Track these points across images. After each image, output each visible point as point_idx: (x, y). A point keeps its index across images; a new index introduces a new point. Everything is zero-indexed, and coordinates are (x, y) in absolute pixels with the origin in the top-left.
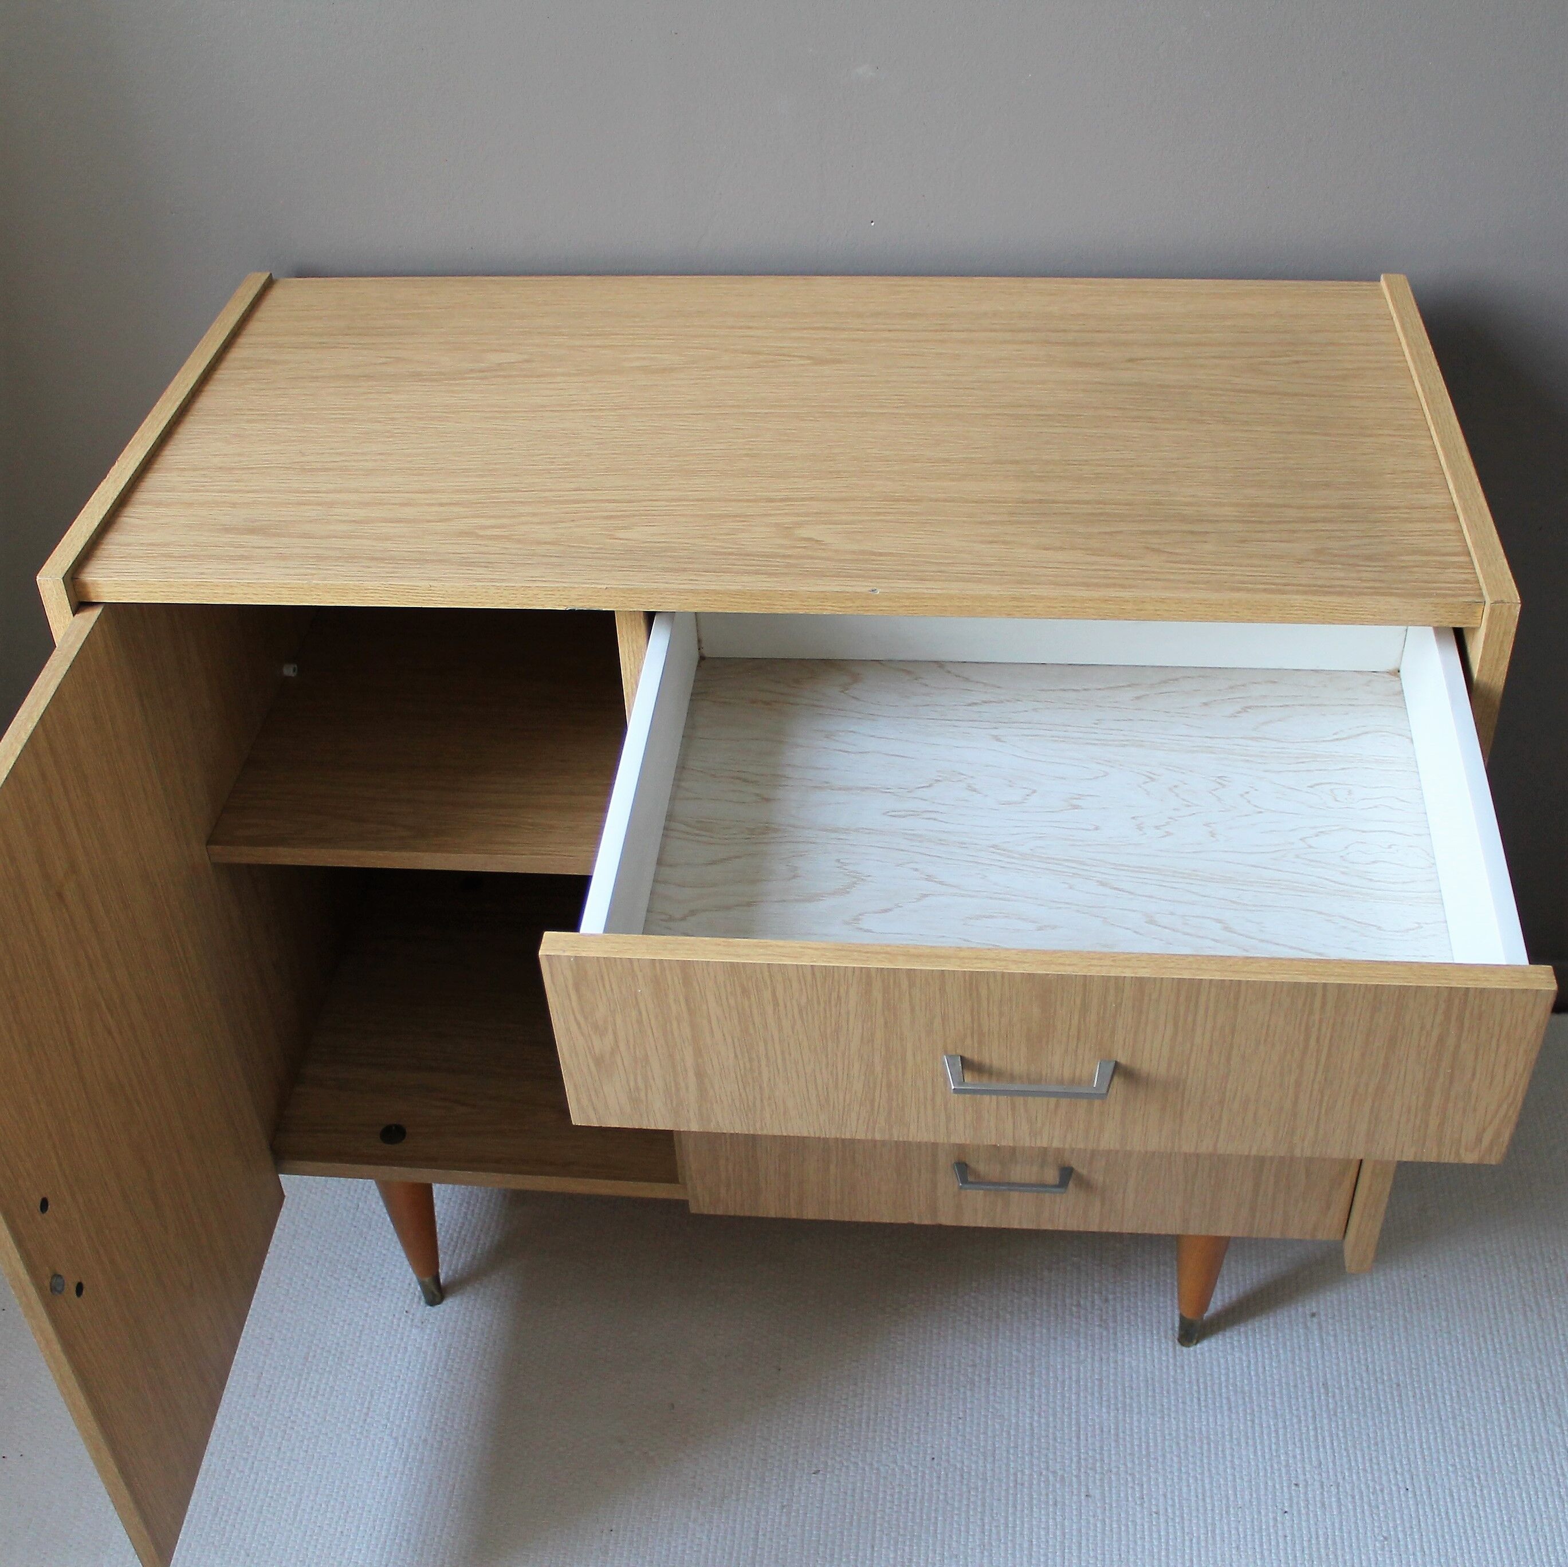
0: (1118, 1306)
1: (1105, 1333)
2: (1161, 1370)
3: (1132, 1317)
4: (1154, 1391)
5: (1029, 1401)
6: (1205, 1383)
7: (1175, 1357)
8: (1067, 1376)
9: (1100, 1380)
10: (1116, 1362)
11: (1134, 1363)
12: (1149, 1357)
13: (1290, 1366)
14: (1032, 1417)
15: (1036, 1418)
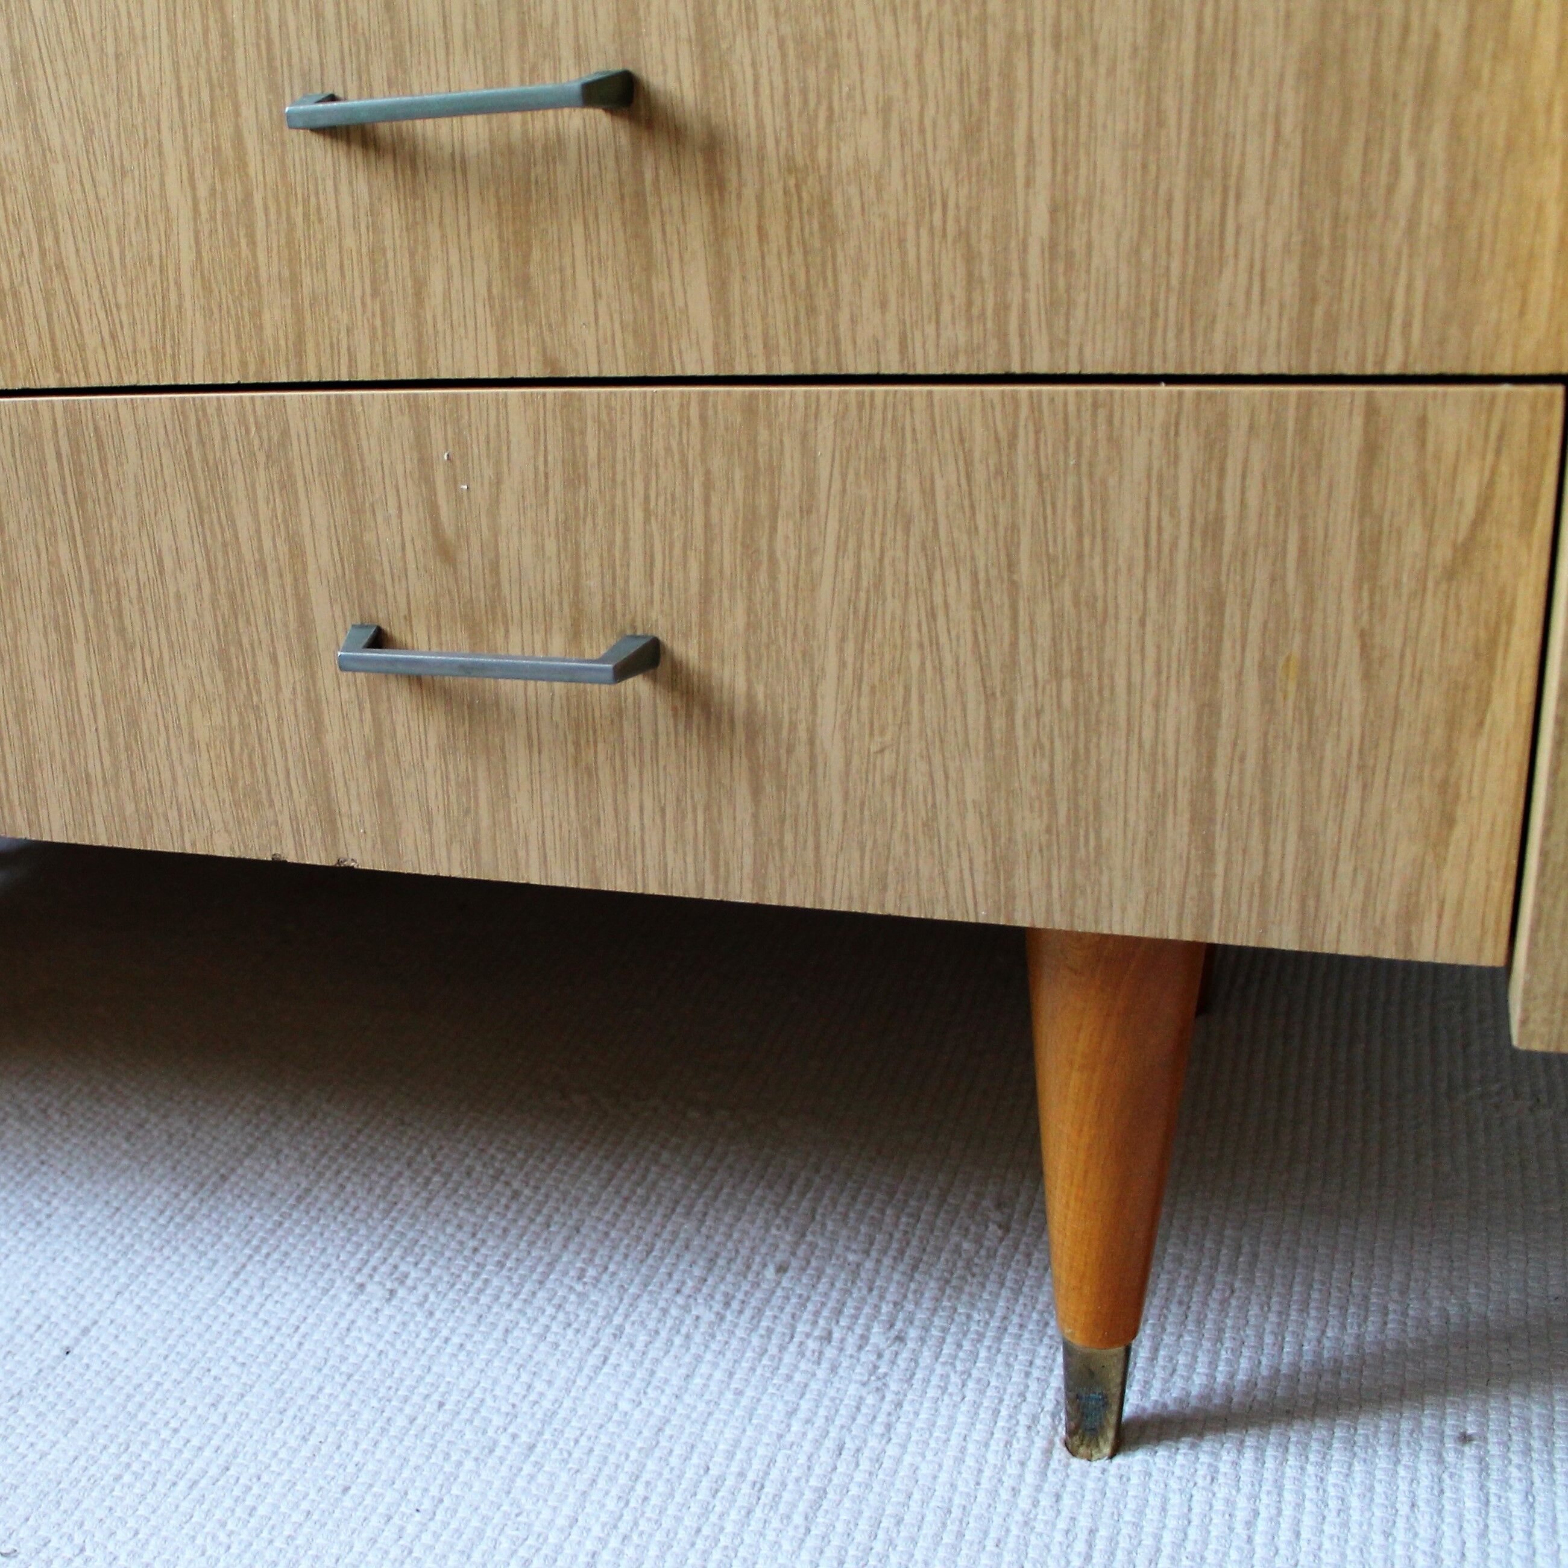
0: (926, 1356)
1: (870, 1400)
2: (994, 1493)
3: (954, 1379)
4: (960, 1535)
5: (611, 1504)
6: (1113, 1540)
7: (1043, 1474)
8: (734, 1468)
9: (822, 1493)
10: (878, 1460)
11: (925, 1470)
12: (970, 1461)
13: (1378, 1539)
14: (603, 1542)
15: (614, 1543)
